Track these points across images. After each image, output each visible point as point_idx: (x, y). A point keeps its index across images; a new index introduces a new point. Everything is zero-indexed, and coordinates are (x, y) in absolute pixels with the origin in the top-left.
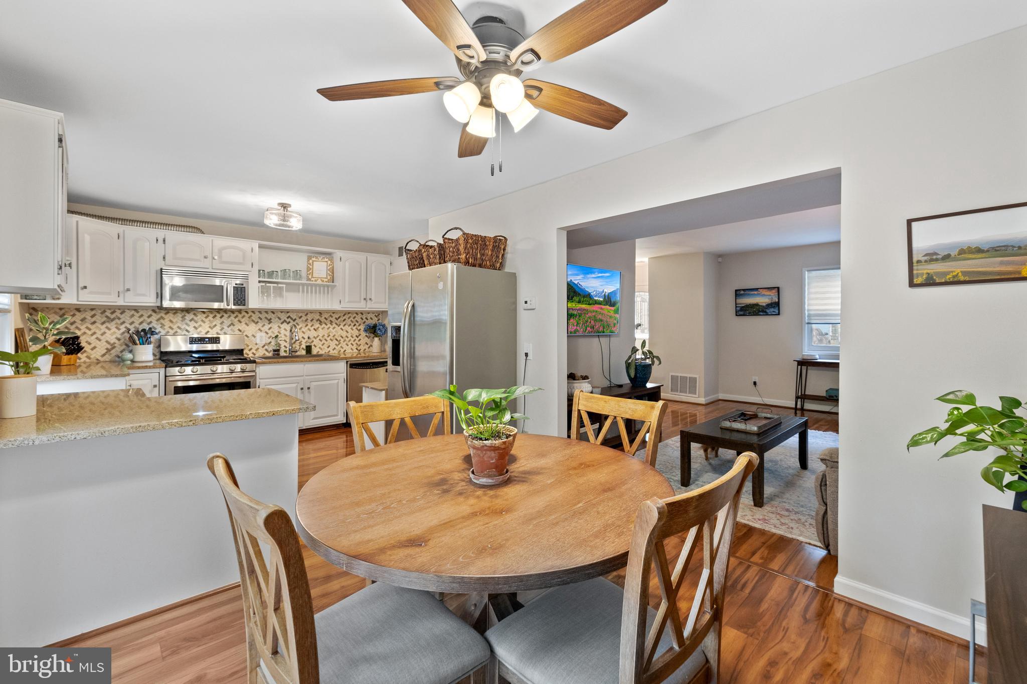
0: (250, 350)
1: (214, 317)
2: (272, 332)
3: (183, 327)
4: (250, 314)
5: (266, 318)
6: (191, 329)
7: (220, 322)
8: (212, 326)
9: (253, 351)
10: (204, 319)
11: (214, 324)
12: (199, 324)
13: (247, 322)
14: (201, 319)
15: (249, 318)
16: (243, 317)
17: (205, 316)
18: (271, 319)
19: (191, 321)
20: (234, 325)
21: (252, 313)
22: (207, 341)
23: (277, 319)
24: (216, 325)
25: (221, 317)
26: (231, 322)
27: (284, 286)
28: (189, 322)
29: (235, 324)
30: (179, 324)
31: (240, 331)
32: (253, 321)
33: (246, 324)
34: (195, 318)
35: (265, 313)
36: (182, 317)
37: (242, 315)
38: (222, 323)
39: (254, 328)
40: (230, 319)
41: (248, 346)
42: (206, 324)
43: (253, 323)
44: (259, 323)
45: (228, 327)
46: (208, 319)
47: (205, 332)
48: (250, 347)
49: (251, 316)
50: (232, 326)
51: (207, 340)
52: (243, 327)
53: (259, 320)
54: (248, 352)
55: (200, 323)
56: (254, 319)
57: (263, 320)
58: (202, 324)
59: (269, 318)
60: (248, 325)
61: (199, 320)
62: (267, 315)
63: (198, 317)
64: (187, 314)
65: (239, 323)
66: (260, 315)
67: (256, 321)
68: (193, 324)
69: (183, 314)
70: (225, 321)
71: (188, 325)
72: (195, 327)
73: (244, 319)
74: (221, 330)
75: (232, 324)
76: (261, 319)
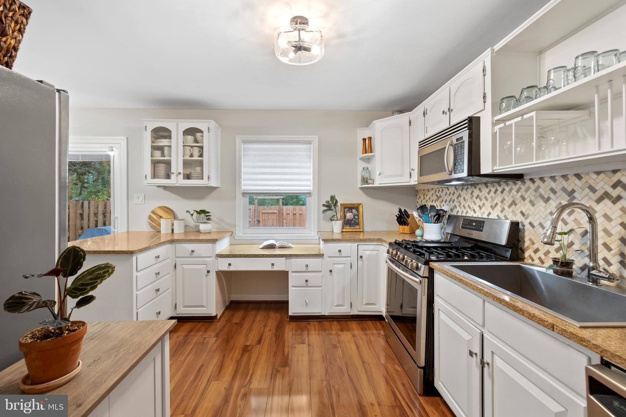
0: (536, 251)
1: (495, 192)
2: (575, 220)
3: (471, 207)
4: (538, 182)
5: (564, 189)
6: (477, 209)
7: (501, 200)
8: (493, 205)
9: (541, 254)
10: (487, 195)
11: (495, 202)
12: (482, 202)
13: (533, 199)
14: (484, 196)
15: (536, 191)
16: (528, 189)
17: (487, 190)
18: (573, 191)
19: (477, 198)
20: (516, 205)
21: (539, 181)
22: (473, 226)
23: (587, 190)
24: (497, 204)
25: (502, 192)
26: (512, 199)
27: (534, 113)
28: (475, 199)
29: (517, 202)
30: (469, 203)
31: (522, 213)
32: (541, 196)
33: (531, 202)
34: (480, 195)
35: (562, 179)
36: (472, 194)
37: (526, 185)
38: (502, 202)
39: (543, 210)
40: (511, 195)
41: (533, 243)
42: (489, 201)
43: (541, 200)
44: (551, 201)
45: (509, 207)
46: (490, 196)
47: (487, 213)
48: (535, 247)
49: (539, 187)
50: (513, 206)
51: (474, 224)
52: (526, 207)
53: (552, 195)
54: (533, 254)
55: (484, 201)
56: (543, 193)
57: (557, 195)
58: (485, 202)
59: (570, 189)
60: (533, 205)
61: (483, 197)
62: (565, 184)
63: (483, 193)
64: (474, 190)
65: (522, 201)
66: (553, 185)
67: (546, 197)
68: (478, 202)
69: (472, 190)
70: (506, 198)
71: (475, 204)
72: (479, 206)
73: (528, 193)
74: (502, 211)
75: (514, 203)
76: (553, 191)
